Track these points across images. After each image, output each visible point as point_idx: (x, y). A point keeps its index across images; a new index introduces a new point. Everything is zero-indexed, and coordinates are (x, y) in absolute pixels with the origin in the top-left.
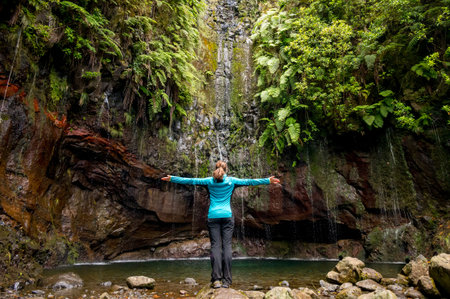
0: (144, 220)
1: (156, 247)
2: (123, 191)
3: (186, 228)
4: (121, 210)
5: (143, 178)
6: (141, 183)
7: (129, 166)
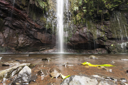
0: (36, 42)
1: (41, 50)
2: (28, 32)
3: (50, 45)
4: (28, 38)
5: (35, 28)
6: (35, 30)
7: (30, 23)
